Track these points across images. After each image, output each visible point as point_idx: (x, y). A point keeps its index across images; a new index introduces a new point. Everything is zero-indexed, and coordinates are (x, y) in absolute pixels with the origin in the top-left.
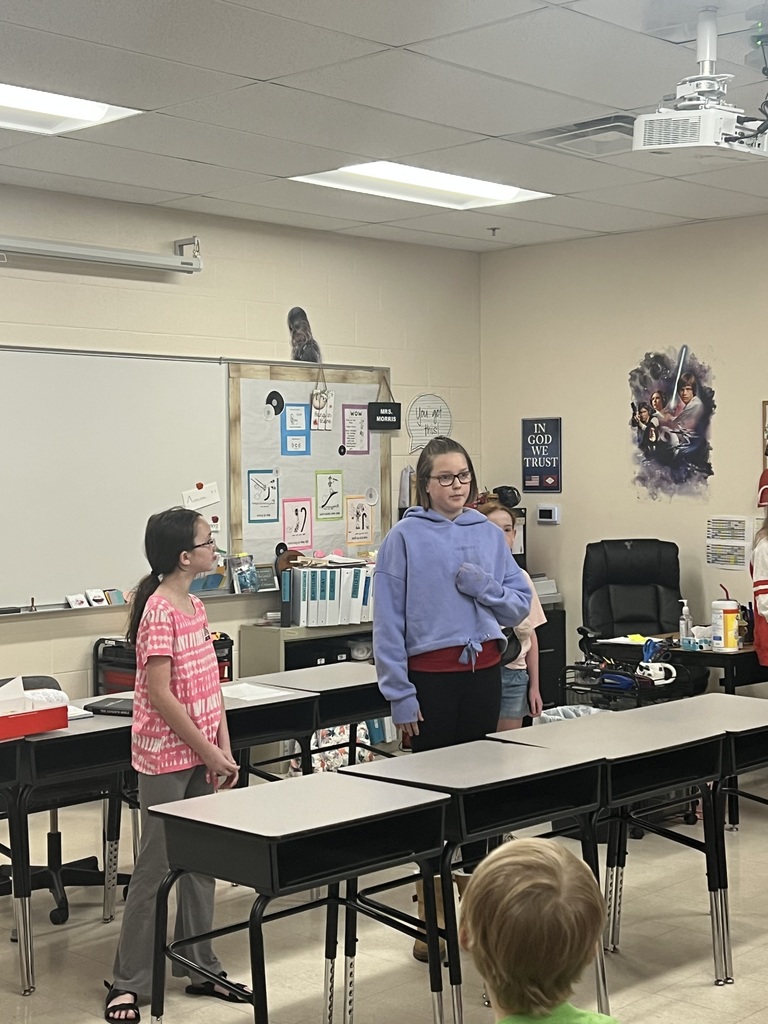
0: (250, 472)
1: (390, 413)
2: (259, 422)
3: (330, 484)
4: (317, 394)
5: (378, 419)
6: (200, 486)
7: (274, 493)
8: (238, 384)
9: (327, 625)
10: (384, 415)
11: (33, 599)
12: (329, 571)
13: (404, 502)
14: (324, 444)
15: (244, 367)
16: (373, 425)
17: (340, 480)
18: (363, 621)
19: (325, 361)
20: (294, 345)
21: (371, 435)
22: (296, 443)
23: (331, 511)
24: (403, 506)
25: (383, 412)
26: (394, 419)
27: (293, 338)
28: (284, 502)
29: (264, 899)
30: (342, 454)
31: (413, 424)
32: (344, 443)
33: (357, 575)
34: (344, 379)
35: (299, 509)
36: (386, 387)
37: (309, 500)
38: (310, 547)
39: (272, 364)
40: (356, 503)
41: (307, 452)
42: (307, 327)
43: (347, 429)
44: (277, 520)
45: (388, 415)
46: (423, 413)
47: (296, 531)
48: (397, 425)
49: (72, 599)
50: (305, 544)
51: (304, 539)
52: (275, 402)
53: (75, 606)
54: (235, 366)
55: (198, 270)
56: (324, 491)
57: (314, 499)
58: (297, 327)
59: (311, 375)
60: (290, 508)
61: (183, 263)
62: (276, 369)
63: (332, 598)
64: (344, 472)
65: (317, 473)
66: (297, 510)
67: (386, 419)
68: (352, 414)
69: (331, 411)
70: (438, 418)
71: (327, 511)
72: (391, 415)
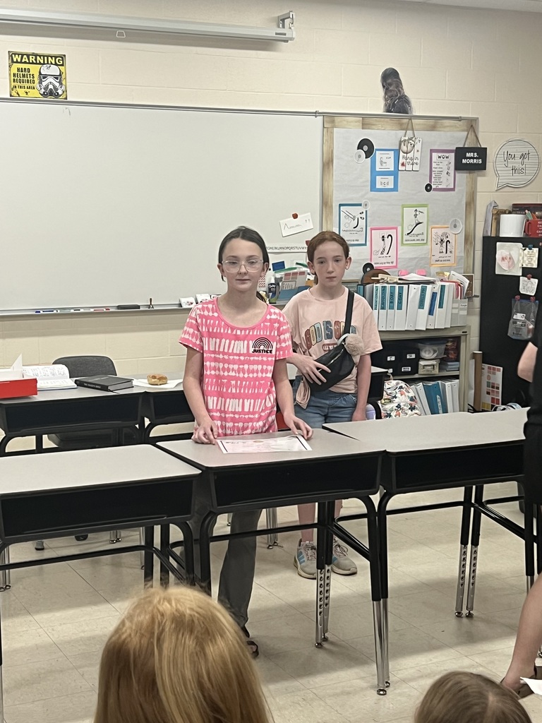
0: (340, 205)
1: (476, 155)
2: (351, 166)
3: (416, 216)
4: (405, 141)
5: (464, 161)
6: (295, 216)
7: (362, 223)
8: (332, 133)
9: (395, 329)
10: (470, 158)
11: (151, 299)
12: (397, 286)
13: (487, 232)
14: (411, 184)
15: (337, 119)
16: (459, 167)
17: (425, 212)
18: (428, 328)
19: (416, 112)
20: (386, 100)
21: (457, 175)
22: (384, 182)
23: (416, 238)
24: (486, 235)
25: (468, 155)
26: (480, 161)
27: (386, 94)
28: (372, 229)
30: (428, 190)
31: (500, 166)
32: (430, 180)
33: (423, 291)
34: (433, 128)
35: (386, 236)
36: (473, 134)
37: (396, 229)
38: (396, 267)
39: (364, 116)
40: (440, 232)
41: (395, 189)
42: (399, 84)
43: (433, 169)
44: (365, 245)
45: (473, 158)
46: (510, 156)
47: (382, 253)
48: (483, 167)
49: (184, 301)
50: (391, 265)
51: (389, 260)
52: (366, 148)
53: (185, 306)
54: (330, 119)
55: (292, 39)
56: (409, 220)
57: (400, 229)
58: (390, 84)
59: (401, 124)
60: (377, 235)
61: (276, 34)
62: (367, 120)
63: (400, 308)
64: (429, 206)
65: (403, 206)
66: (383, 237)
67: (471, 161)
68: (439, 157)
69: (418, 155)
70: (526, 160)
71: (412, 238)
72: (476, 158)
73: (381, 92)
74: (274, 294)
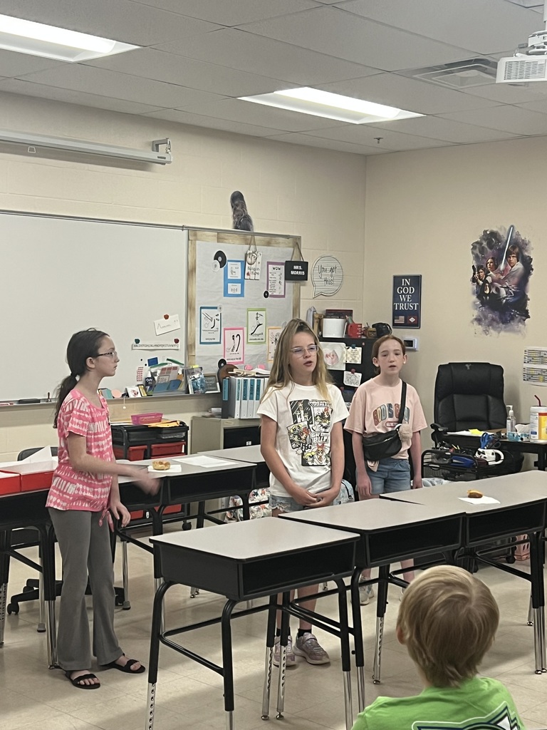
0: (201, 308)
1: (300, 268)
2: (209, 273)
3: (257, 318)
4: (250, 254)
5: (292, 273)
6: (166, 317)
7: (218, 323)
8: (195, 245)
9: (254, 417)
10: (296, 270)
11: (49, 394)
12: (256, 379)
14: (254, 290)
15: (199, 233)
16: (288, 277)
17: (264, 315)
19: (256, 231)
20: (234, 218)
21: (287, 284)
22: (234, 288)
23: (257, 338)
25: (296, 267)
26: (304, 273)
27: (234, 213)
28: (225, 329)
29: (232, 603)
30: (266, 297)
31: (316, 277)
32: (268, 289)
34: (268, 244)
35: (235, 336)
36: (298, 250)
37: (242, 329)
38: (243, 362)
39: (219, 231)
40: (275, 332)
41: (242, 295)
42: (244, 206)
43: (270, 279)
44: (220, 343)
45: (299, 270)
46: (323, 269)
47: (232, 351)
48: (305, 278)
50: (239, 361)
51: (238, 356)
52: (220, 259)
54: (193, 232)
55: (169, 162)
56: (253, 323)
57: (245, 328)
58: (237, 205)
59: (246, 240)
60: (229, 334)
61: (158, 157)
62: (222, 235)
64: (267, 310)
65: (248, 310)
66: (233, 336)
67: (297, 273)
68: (274, 269)
69: (259, 266)
70: (334, 273)
71: (254, 338)
72: (301, 270)
73: (231, 212)
74: (151, 387)
